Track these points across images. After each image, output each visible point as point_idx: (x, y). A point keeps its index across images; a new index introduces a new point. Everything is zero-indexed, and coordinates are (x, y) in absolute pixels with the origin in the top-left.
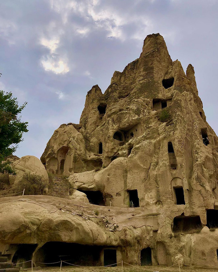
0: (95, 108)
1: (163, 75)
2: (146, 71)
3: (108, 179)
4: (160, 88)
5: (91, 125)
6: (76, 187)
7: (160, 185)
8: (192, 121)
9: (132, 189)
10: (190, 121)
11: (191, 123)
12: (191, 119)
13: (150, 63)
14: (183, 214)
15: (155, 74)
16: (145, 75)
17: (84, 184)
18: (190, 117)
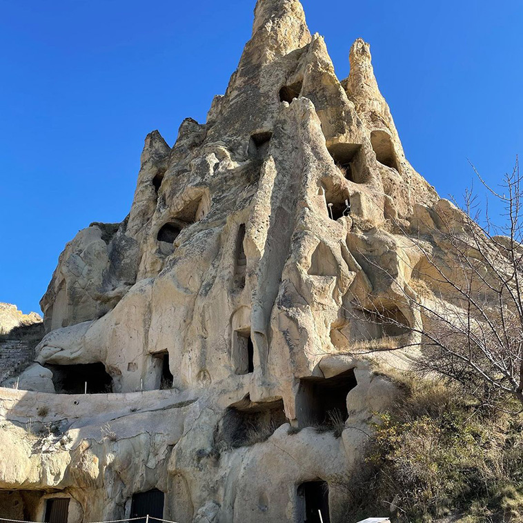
0: (146, 182)
1: (281, 76)
2: (245, 76)
3: (115, 331)
4: (272, 106)
5: (133, 219)
6: (40, 359)
7: (209, 330)
8: (301, 167)
9: (158, 350)
10: (298, 167)
11: (298, 171)
12: (299, 162)
13: (256, 56)
14: (247, 397)
15: (264, 77)
16: (243, 84)
17: (62, 350)
18: (298, 157)
